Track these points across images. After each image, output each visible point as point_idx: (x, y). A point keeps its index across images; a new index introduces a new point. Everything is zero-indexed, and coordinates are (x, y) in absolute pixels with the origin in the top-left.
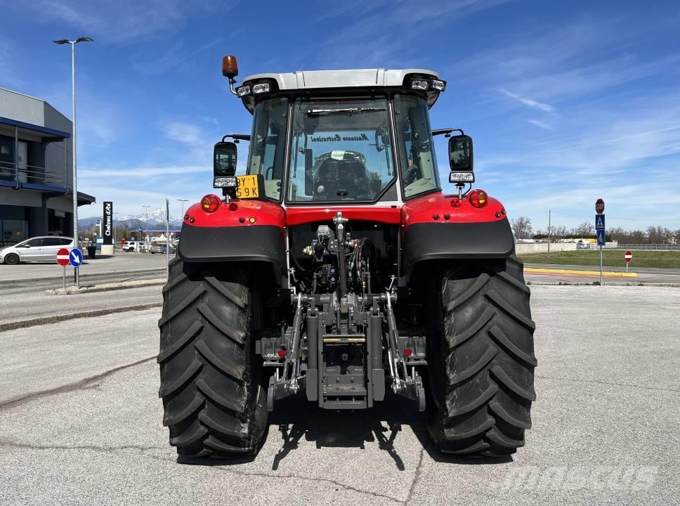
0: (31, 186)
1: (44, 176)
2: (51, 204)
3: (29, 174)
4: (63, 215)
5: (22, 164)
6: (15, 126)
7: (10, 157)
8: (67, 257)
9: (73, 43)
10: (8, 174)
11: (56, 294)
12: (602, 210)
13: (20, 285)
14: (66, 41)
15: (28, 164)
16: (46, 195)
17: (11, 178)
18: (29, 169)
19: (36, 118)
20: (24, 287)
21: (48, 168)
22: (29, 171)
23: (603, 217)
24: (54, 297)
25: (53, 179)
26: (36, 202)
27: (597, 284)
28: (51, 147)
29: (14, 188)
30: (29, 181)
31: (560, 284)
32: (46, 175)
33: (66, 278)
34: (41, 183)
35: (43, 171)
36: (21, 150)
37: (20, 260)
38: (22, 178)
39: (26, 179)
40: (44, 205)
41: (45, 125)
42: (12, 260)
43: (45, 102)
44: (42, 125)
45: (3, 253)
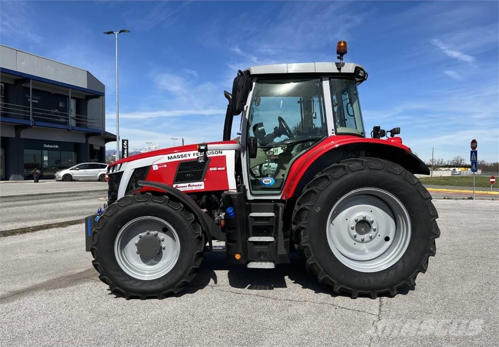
0: (78, 128)
1: (87, 122)
2: (91, 141)
3: (77, 120)
4: (98, 148)
5: (73, 114)
6: (70, 88)
7: (66, 109)
9: (116, 33)
10: (63, 120)
12: (476, 147)
13: (79, 194)
14: (112, 32)
15: (77, 113)
16: (88, 135)
17: (66, 123)
18: (77, 117)
19: (83, 83)
20: (81, 196)
21: (89, 116)
22: (77, 119)
23: (476, 152)
25: (92, 125)
26: (82, 140)
27: (471, 198)
28: (92, 103)
29: (68, 130)
30: (77, 125)
31: (444, 198)
34: (85, 126)
35: (86, 118)
36: (72, 104)
37: (73, 178)
38: (73, 123)
39: (75, 124)
40: (87, 141)
41: (88, 87)
42: (68, 178)
43: (87, 72)
44: (86, 87)
45: (62, 173)
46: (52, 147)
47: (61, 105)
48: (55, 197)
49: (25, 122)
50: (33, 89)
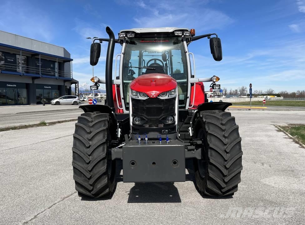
0: (60, 78)
2: (67, 84)
3: (59, 74)
4: (69, 88)
5: (57, 70)
6: (57, 57)
7: (54, 68)
8: (92, 102)
10: (53, 74)
12: (251, 87)
15: (59, 70)
16: (65, 81)
17: (54, 75)
18: (59, 72)
19: (61, 54)
22: (59, 73)
23: (251, 89)
25: (66, 77)
26: (62, 84)
27: (250, 110)
28: (66, 64)
29: (57, 79)
30: (59, 76)
31: (238, 110)
32: (65, 74)
34: (63, 77)
35: (64, 72)
36: (57, 65)
37: (60, 103)
38: (57, 75)
40: (64, 84)
42: (58, 103)
43: (64, 48)
44: (63, 56)
45: (54, 101)
46: (48, 87)
47: (52, 66)
49: (37, 76)
50: (41, 59)
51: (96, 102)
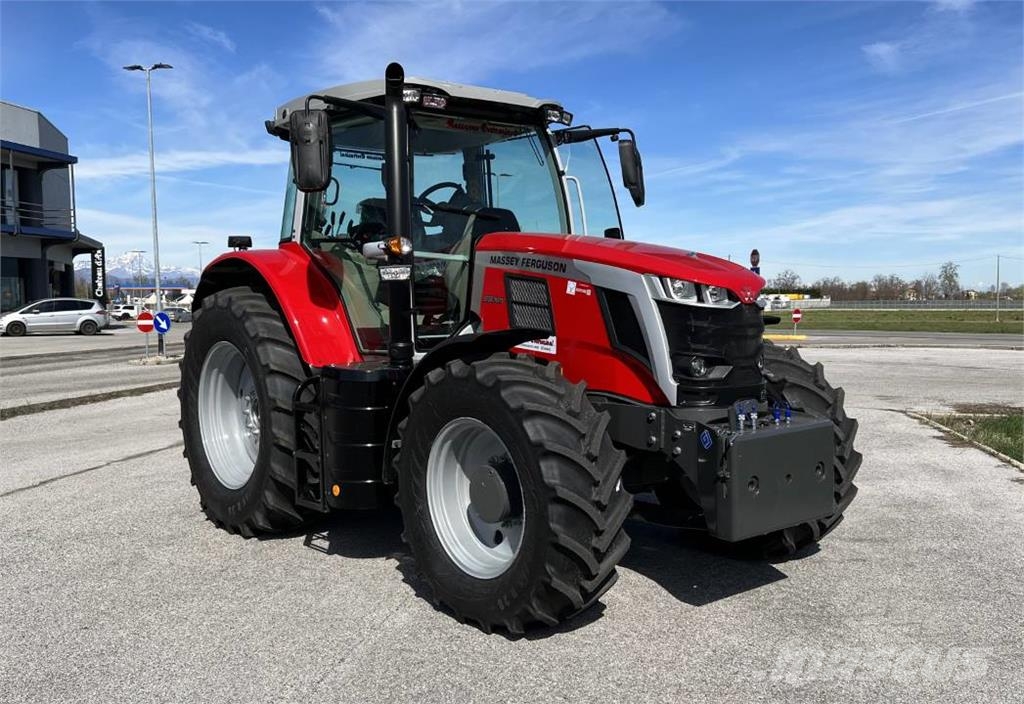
0: (25, 229)
1: (42, 216)
2: (54, 254)
3: (22, 213)
4: (62, 268)
6: (9, 149)
8: (151, 322)
9: (148, 70)
11: (144, 364)
13: (75, 357)
15: (20, 200)
16: (47, 242)
18: (21, 206)
19: (28, 137)
20: (79, 359)
21: (46, 205)
22: (22, 210)
24: (143, 367)
25: (51, 224)
26: (33, 252)
28: (49, 177)
29: (11, 234)
30: (23, 222)
32: (45, 214)
33: (149, 347)
34: (39, 225)
35: (41, 209)
36: (11, 177)
37: (28, 330)
39: (19, 221)
40: (44, 255)
41: (41, 144)
42: (17, 330)
43: (39, 113)
44: (36, 145)
45: (4, 320)
48: (47, 362)
51: (168, 325)
